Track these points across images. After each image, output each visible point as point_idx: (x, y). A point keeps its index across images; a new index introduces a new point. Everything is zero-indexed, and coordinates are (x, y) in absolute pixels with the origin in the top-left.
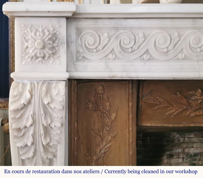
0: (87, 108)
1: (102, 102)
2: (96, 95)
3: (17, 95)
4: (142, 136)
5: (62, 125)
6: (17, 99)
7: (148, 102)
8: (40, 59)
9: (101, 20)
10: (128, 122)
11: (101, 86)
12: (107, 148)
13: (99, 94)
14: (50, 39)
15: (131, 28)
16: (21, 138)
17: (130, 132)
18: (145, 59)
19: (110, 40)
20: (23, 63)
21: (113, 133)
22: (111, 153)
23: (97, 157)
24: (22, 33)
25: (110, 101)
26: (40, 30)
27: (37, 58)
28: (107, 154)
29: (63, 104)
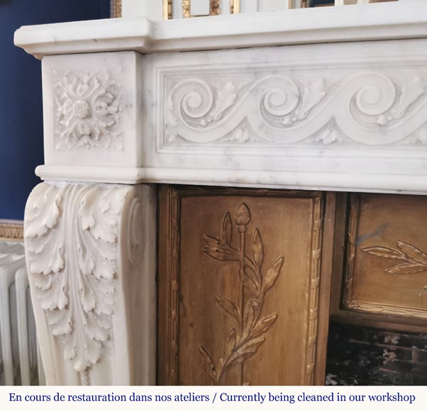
0: (206, 252)
1: (245, 242)
2: (229, 226)
3: (36, 208)
4: (397, 342)
5: (115, 276)
6: (36, 215)
7: (372, 253)
8: (85, 139)
9: (218, 54)
10: (307, 295)
11: (243, 206)
12: (252, 346)
13: (238, 224)
14: (101, 97)
15: (293, 69)
16: (48, 294)
17: (311, 318)
18: (325, 142)
19: (237, 97)
20: (57, 147)
21: (269, 316)
22: (261, 359)
23: (227, 362)
24: (54, 86)
25: (265, 242)
26: (86, 79)
27: (80, 137)
28: (251, 359)
29: (116, 232)
